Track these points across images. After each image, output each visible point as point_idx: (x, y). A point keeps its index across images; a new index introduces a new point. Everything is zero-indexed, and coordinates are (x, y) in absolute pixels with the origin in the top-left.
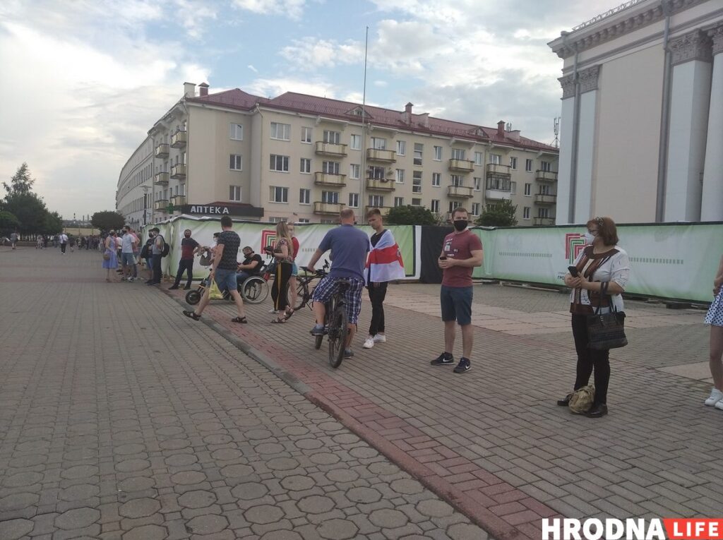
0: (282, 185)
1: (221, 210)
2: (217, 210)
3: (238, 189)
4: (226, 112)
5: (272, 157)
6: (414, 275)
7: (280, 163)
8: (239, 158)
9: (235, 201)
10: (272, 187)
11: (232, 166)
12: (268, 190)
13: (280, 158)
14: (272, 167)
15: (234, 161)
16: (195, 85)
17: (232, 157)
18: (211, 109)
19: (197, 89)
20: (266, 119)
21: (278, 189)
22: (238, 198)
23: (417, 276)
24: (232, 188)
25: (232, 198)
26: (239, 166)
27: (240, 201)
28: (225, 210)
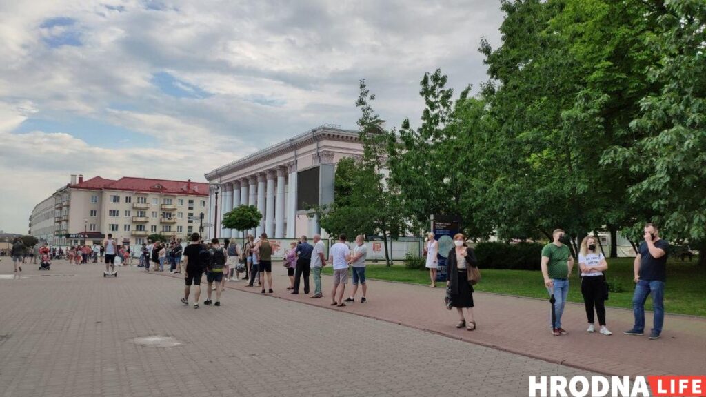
0: (115, 223)
1: (84, 236)
2: (82, 236)
3: (95, 225)
4: (89, 191)
5: (110, 211)
7: (115, 213)
8: (95, 212)
9: (93, 231)
10: (110, 225)
11: (92, 215)
12: (108, 226)
13: (114, 211)
14: (110, 215)
15: (93, 213)
16: (76, 176)
17: (92, 211)
19: (77, 178)
20: (107, 195)
21: (113, 225)
22: (94, 229)
24: (91, 225)
25: (91, 229)
26: (95, 215)
27: (96, 231)
28: (86, 236)
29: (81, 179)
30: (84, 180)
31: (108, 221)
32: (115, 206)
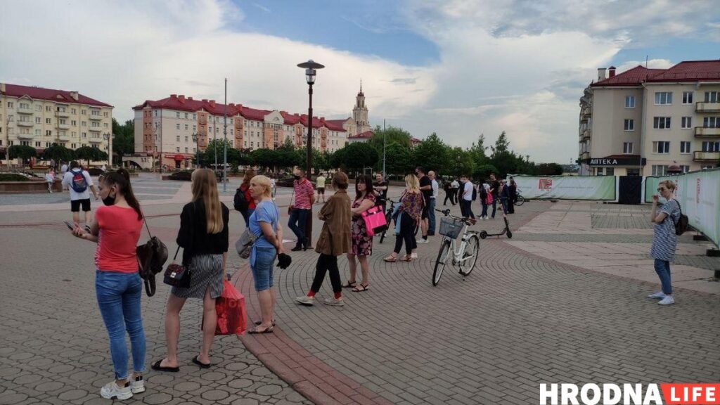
0: (664, 139)
1: (612, 162)
2: (608, 162)
3: (631, 144)
4: (622, 89)
5: (656, 119)
6: (615, 199)
7: (663, 123)
8: (632, 122)
9: (628, 153)
10: (654, 142)
11: (626, 127)
12: (652, 145)
13: (662, 119)
14: (655, 126)
15: (628, 124)
16: (605, 69)
17: (626, 121)
18: (610, 89)
19: (607, 72)
20: (651, 91)
21: (661, 143)
22: (630, 151)
23: (617, 200)
24: (625, 144)
25: (625, 151)
26: (632, 127)
27: (632, 153)
28: (615, 162)
29: (612, 73)
30: (616, 73)
31: (653, 135)
32: (663, 111)
